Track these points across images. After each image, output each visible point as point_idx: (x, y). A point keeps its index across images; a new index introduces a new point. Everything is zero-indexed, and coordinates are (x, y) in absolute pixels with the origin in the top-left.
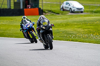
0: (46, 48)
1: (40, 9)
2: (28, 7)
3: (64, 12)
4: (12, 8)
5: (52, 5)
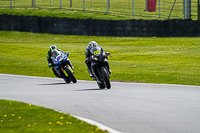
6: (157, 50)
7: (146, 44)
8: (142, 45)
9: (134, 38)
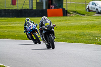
0: (49, 47)
1: (64, 9)
2: (52, 8)
3: (90, 13)
4: (35, 8)
5: (77, 6)
6: (17, 23)
7: (11, 21)
8: (10, 21)
9: (5, 18)
